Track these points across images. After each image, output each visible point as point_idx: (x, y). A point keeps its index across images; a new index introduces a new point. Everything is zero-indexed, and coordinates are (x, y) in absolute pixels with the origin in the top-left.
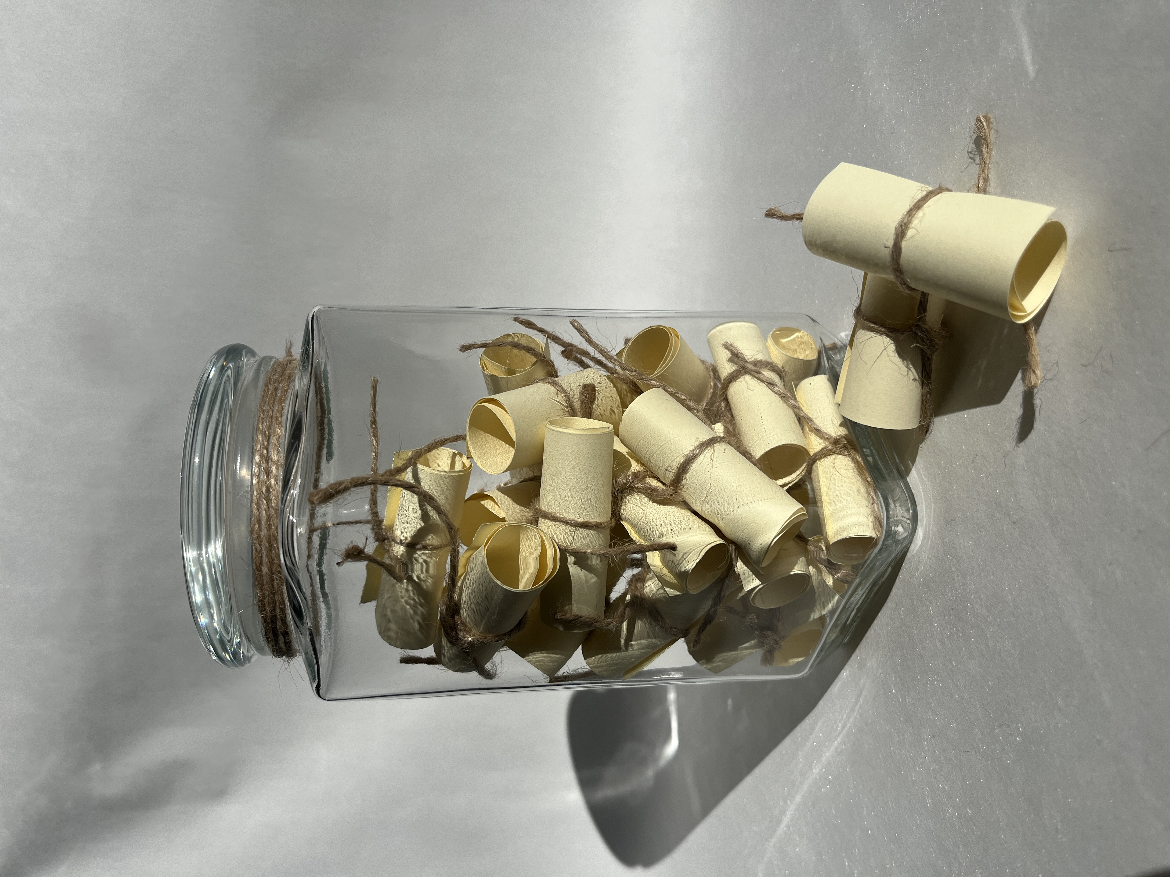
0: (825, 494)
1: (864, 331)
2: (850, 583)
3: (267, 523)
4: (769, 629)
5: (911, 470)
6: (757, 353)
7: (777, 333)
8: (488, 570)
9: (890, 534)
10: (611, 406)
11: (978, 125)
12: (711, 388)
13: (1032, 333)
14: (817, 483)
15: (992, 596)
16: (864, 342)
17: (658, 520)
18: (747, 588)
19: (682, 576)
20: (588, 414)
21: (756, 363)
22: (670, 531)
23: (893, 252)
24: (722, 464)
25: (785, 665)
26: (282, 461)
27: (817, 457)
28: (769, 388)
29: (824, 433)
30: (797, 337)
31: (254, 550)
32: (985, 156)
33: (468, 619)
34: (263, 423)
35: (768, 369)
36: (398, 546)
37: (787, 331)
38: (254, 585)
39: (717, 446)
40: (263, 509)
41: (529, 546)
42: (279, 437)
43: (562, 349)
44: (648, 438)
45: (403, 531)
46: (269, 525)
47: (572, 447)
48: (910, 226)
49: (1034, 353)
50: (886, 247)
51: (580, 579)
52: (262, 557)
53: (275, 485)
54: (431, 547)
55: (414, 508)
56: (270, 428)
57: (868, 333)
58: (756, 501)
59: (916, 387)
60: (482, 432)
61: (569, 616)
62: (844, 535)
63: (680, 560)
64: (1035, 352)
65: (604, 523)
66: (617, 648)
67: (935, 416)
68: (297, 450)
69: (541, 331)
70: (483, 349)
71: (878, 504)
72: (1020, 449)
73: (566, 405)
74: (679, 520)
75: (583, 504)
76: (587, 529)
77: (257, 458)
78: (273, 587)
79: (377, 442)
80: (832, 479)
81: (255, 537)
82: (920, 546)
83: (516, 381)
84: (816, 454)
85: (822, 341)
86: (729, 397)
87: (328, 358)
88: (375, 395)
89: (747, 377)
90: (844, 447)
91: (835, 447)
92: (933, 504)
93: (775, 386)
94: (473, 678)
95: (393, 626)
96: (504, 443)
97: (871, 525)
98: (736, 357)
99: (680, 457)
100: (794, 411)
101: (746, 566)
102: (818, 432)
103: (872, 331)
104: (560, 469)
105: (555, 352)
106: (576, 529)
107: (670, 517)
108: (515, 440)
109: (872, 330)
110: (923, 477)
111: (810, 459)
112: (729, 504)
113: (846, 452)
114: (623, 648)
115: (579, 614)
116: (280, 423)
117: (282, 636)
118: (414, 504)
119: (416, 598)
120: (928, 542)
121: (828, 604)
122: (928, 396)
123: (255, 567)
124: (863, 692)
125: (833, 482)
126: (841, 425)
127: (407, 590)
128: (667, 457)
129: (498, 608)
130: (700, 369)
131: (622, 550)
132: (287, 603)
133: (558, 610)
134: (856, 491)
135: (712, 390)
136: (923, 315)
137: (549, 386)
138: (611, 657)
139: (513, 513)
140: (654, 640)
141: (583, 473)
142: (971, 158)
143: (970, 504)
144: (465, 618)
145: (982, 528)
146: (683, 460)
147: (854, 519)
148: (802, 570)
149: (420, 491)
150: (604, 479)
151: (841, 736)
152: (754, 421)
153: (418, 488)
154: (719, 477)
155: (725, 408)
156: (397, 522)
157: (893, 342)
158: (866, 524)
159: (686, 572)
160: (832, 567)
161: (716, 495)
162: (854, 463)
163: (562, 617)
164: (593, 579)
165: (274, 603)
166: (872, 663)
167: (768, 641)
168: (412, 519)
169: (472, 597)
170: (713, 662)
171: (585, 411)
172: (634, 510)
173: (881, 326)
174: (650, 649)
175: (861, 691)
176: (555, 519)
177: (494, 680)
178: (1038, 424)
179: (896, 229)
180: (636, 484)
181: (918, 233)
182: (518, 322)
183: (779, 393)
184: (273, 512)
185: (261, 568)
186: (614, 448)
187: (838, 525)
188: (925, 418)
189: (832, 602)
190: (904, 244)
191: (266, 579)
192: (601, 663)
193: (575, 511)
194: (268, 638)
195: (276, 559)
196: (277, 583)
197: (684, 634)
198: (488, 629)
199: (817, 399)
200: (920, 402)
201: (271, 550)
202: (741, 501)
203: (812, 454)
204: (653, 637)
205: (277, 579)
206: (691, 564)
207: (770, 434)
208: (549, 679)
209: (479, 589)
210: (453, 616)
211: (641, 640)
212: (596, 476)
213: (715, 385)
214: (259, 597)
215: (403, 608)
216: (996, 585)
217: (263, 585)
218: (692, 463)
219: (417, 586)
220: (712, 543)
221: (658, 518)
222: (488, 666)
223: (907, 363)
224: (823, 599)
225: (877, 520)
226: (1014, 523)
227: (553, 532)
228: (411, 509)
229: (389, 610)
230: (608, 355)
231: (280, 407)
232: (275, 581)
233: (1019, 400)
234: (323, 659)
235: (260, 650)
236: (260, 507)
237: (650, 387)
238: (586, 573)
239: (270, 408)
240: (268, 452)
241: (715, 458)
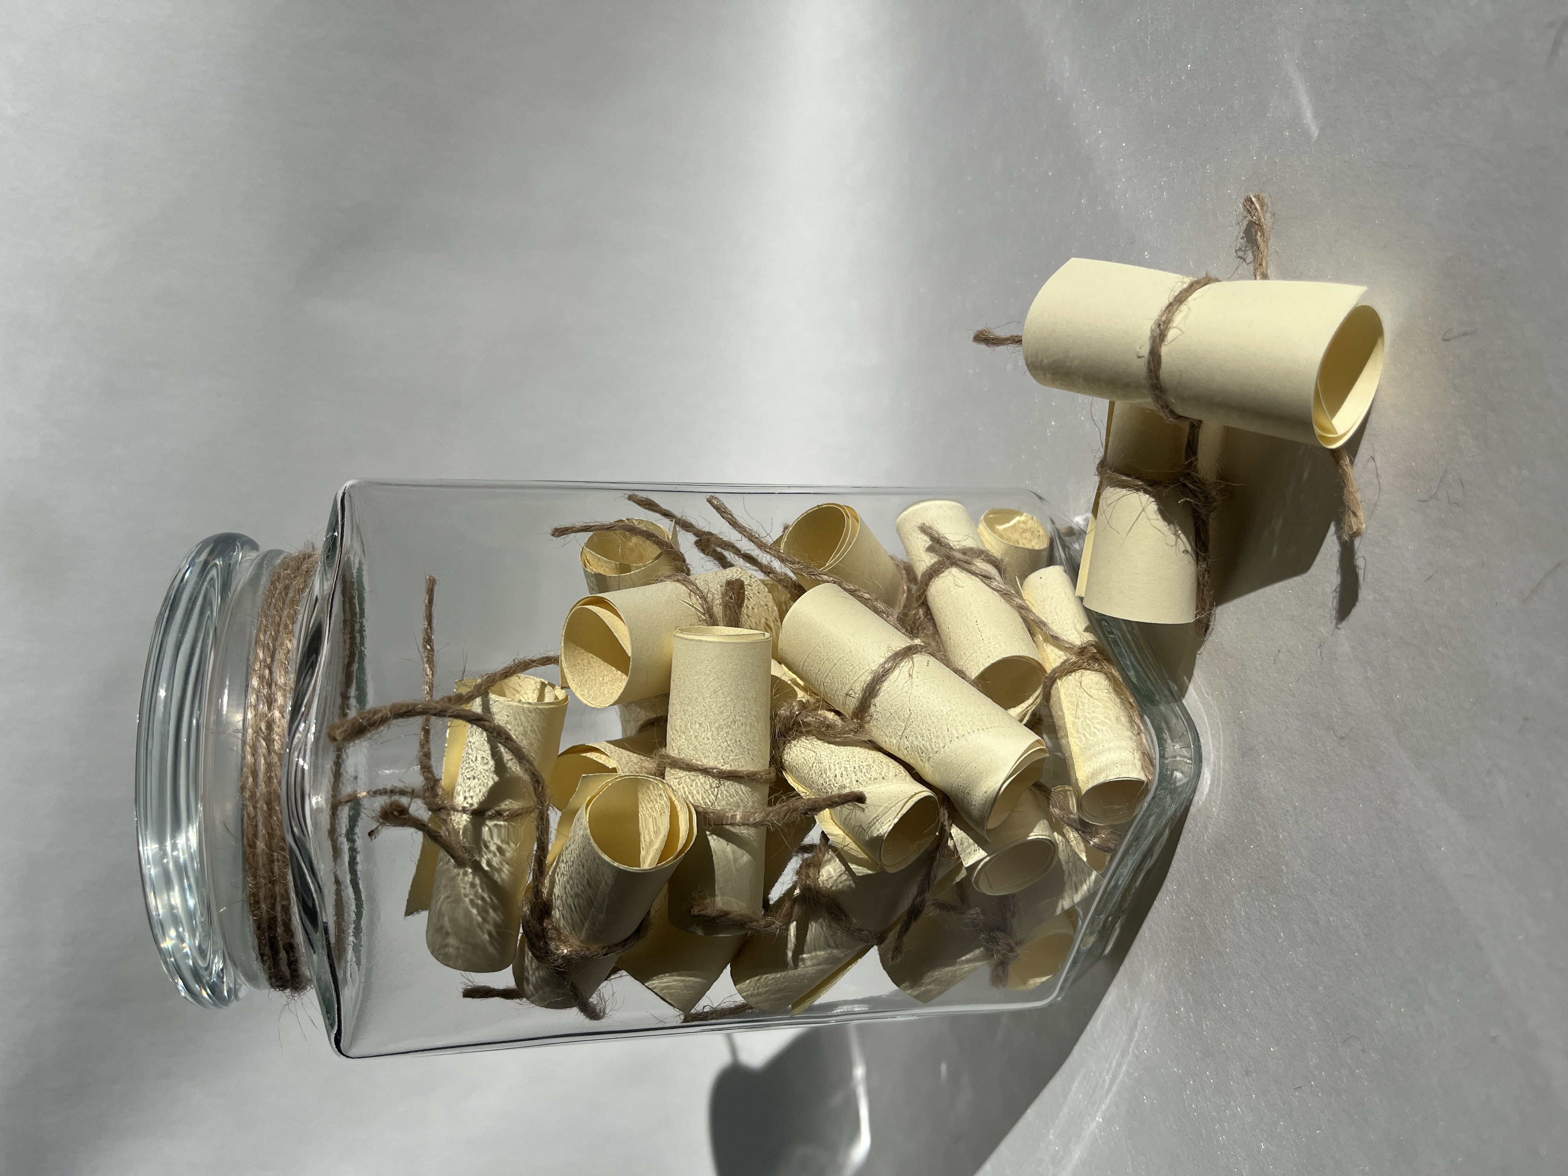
0: (1071, 726)
1: (1112, 489)
2: (1113, 852)
3: (266, 774)
4: (999, 929)
5: (1187, 687)
6: (966, 538)
7: (991, 516)
8: (592, 841)
9: (1165, 778)
10: (766, 619)
11: (1248, 207)
12: (904, 592)
13: (1346, 465)
14: (1060, 713)
15: (1317, 849)
16: (1114, 504)
17: (837, 766)
18: (968, 862)
19: (874, 845)
20: (734, 621)
21: (965, 551)
22: (854, 782)
23: (1149, 362)
24: (926, 681)
25: (1022, 988)
26: (292, 683)
27: (1057, 675)
28: (985, 583)
29: (1063, 641)
30: (1019, 522)
31: (246, 816)
32: (1261, 246)
33: (562, 922)
34: (265, 632)
35: (982, 559)
36: (460, 814)
37: (1005, 515)
38: (244, 870)
39: (917, 658)
40: (261, 754)
41: (651, 808)
42: (289, 651)
43: (695, 539)
44: (819, 649)
45: (467, 794)
46: (270, 778)
47: (712, 661)
48: (1171, 325)
49: (1351, 489)
50: (1139, 357)
51: (726, 857)
52: (256, 826)
53: (280, 719)
54: (507, 813)
55: (483, 757)
56: (275, 639)
57: (1118, 490)
58: (976, 731)
59: (1190, 562)
60: (583, 651)
61: (710, 912)
62: (1101, 779)
63: (870, 823)
64: (1352, 487)
65: (759, 772)
66: (780, 964)
67: (1217, 605)
68: (313, 666)
69: (667, 514)
70: (586, 536)
71: (1145, 734)
72: (1342, 632)
73: (702, 610)
74: (867, 763)
75: (729, 746)
76: (736, 781)
77: (255, 682)
78: (272, 871)
79: (431, 669)
80: (1079, 703)
81: (247, 796)
82: (1208, 794)
83: (632, 581)
84: (1054, 671)
85: (1053, 522)
86: (930, 599)
87: (364, 554)
88: (431, 601)
89: (954, 570)
90: (1094, 658)
91: (1081, 659)
92: (1221, 732)
93: (993, 580)
94: (572, 1018)
95: (452, 941)
96: (614, 669)
97: (1138, 764)
98: (937, 544)
99: (866, 674)
100: (1020, 613)
101: (964, 832)
102: (1055, 640)
103: (1123, 487)
104: (696, 695)
105: (686, 543)
106: (720, 782)
107: (854, 759)
108: (630, 654)
109: (1123, 485)
110: (1206, 695)
111: (1046, 678)
112: (937, 737)
113: (1096, 665)
114: (791, 963)
115: (726, 908)
116: (291, 632)
117: (284, 952)
118: (484, 751)
119: (486, 896)
120: (1218, 786)
121: (1082, 885)
122: (1206, 576)
123: (245, 841)
124: (1139, 1022)
125: (1081, 707)
126: (1087, 630)
127: (473, 885)
128: (847, 676)
129: (606, 901)
130: (890, 566)
131: (786, 807)
132: (293, 895)
133: (694, 903)
134: (1113, 719)
135: (905, 595)
136: (1193, 459)
137: (677, 584)
138: (773, 979)
139: (627, 763)
140: (835, 951)
141: (728, 699)
142: (1239, 257)
143: (1276, 721)
144: (558, 921)
145: (1295, 753)
146: (870, 678)
147: (1114, 756)
148: (1045, 833)
149: (492, 725)
150: (759, 709)
151: (1110, 1095)
152: (966, 627)
153: (489, 721)
154: (921, 699)
155: (926, 616)
156: (460, 780)
157: (1154, 500)
158: (1130, 762)
159: (879, 838)
160: (1084, 828)
161: (919, 726)
162: (1110, 680)
163: (702, 913)
164: (745, 858)
165: (273, 897)
166: (1150, 976)
167: (999, 948)
168: (481, 773)
169: (568, 887)
170: (921, 986)
171: (730, 619)
172: (802, 753)
173: (1136, 478)
174: (829, 963)
175: (1135, 1025)
176: (689, 767)
177: (602, 1020)
178: (1365, 593)
179: (1152, 331)
180: (805, 718)
181: (1183, 333)
182: (634, 502)
183: (999, 589)
184: (275, 759)
185: (255, 843)
186: (772, 673)
187: (1093, 766)
188: (1203, 609)
189: (1088, 882)
190: (1164, 350)
191: (262, 860)
192: (758, 988)
193: (718, 755)
194: (262, 955)
195: (278, 828)
196: (279, 867)
197: (880, 940)
198: (593, 937)
199: (1052, 598)
200: (1195, 586)
201: (270, 816)
202: (954, 732)
203: (1049, 671)
204: (834, 945)
205: (278, 860)
206: (887, 825)
207: (990, 643)
208: (682, 1017)
209: (579, 873)
210: (541, 920)
211: (815, 950)
212: (747, 704)
213: (909, 590)
214: (251, 888)
215: (468, 913)
216: (1322, 832)
217: (257, 869)
218: (883, 682)
219: (487, 878)
220: (916, 794)
221: (837, 762)
222: (594, 999)
223: (1175, 528)
224: (1074, 878)
225: (1147, 758)
226: (1342, 738)
227: (686, 789)
228: (479, 759)
229: (446, 919)
230: (762, 542)
231: (292, 611)
232: (276, 863)
233: (1335, 563)
234: (348, 994)
235: (252, 979)
236: (256, 752)
237: (818, 582)
238: (735, 847)
239: (277, 612)
240: (271, 673)
241: (914, 673)
